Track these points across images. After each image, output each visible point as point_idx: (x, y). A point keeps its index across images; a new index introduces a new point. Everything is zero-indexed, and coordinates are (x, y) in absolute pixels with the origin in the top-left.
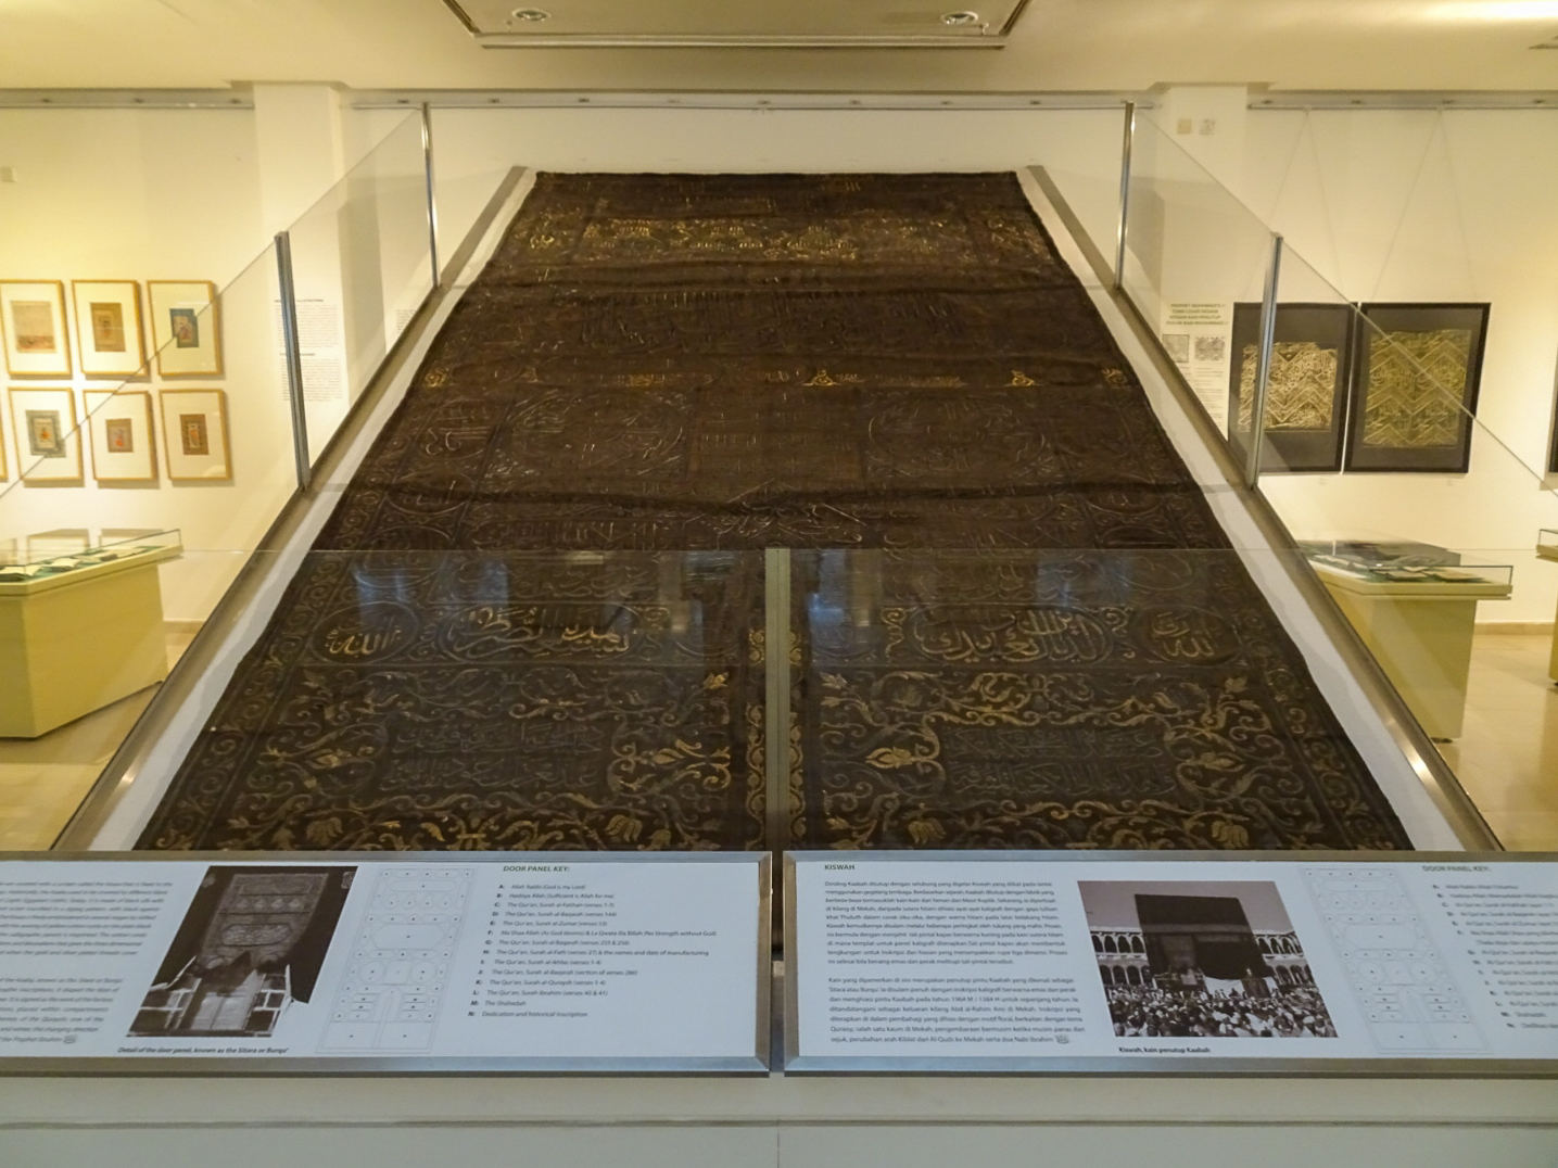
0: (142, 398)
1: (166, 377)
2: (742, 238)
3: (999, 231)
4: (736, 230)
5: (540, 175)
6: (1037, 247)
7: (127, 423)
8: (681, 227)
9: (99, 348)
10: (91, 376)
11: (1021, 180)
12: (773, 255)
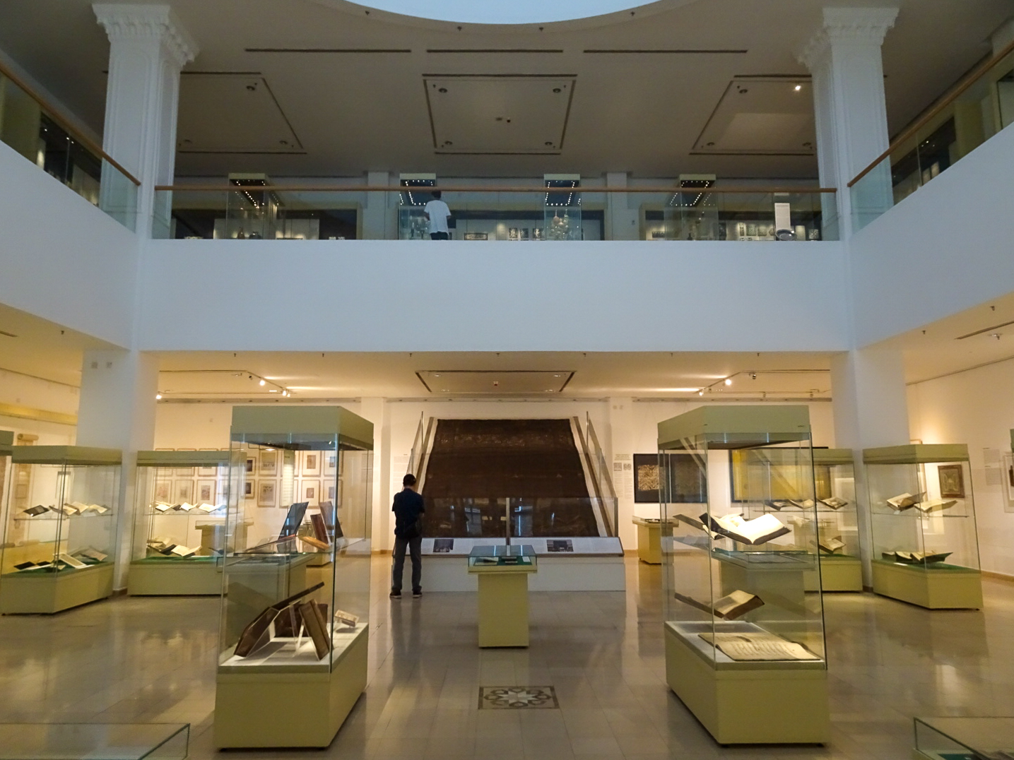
0: (318, 482)
1: (325, 476)
2: (495, 440)
3: (562, 438)
4: (494, 438)
5: (439, 420)
6: (570, 442)
7: (313, 489)
8: (479, 437)
9: (308, 468)
10: (304, 476)
11: (571, 421)
12: (503, 445)
